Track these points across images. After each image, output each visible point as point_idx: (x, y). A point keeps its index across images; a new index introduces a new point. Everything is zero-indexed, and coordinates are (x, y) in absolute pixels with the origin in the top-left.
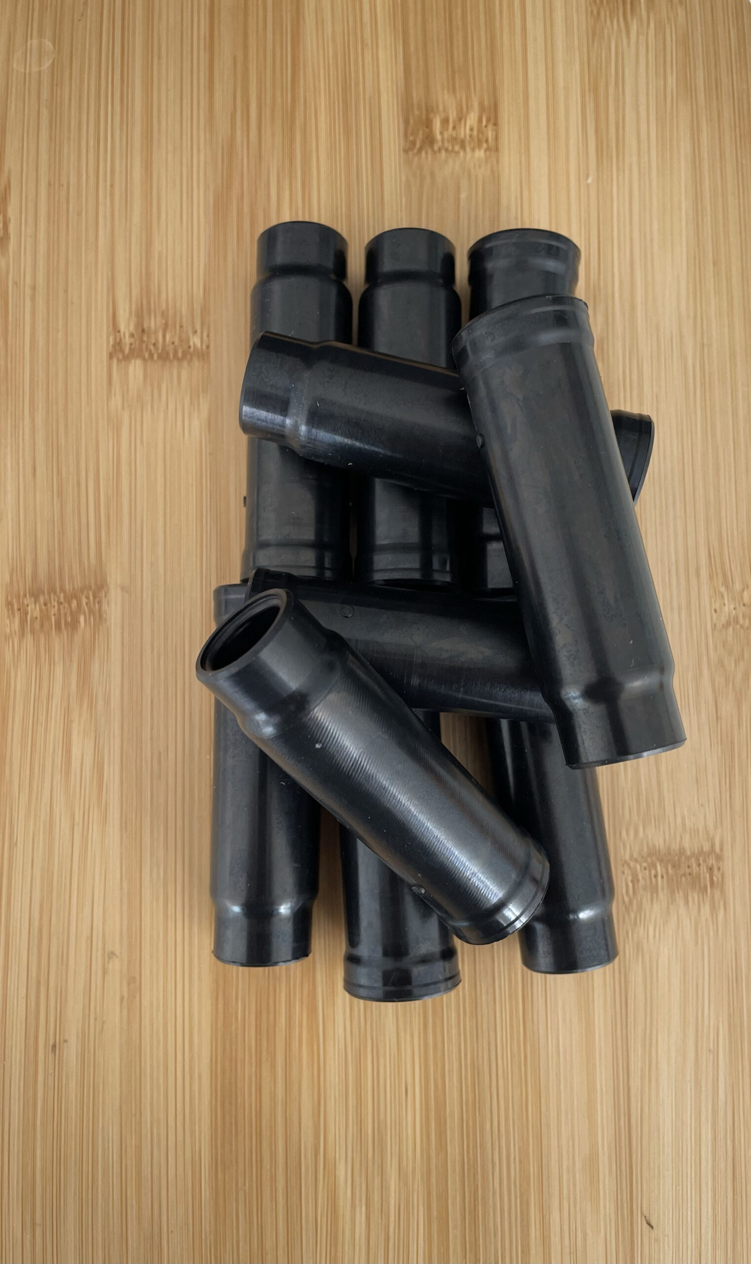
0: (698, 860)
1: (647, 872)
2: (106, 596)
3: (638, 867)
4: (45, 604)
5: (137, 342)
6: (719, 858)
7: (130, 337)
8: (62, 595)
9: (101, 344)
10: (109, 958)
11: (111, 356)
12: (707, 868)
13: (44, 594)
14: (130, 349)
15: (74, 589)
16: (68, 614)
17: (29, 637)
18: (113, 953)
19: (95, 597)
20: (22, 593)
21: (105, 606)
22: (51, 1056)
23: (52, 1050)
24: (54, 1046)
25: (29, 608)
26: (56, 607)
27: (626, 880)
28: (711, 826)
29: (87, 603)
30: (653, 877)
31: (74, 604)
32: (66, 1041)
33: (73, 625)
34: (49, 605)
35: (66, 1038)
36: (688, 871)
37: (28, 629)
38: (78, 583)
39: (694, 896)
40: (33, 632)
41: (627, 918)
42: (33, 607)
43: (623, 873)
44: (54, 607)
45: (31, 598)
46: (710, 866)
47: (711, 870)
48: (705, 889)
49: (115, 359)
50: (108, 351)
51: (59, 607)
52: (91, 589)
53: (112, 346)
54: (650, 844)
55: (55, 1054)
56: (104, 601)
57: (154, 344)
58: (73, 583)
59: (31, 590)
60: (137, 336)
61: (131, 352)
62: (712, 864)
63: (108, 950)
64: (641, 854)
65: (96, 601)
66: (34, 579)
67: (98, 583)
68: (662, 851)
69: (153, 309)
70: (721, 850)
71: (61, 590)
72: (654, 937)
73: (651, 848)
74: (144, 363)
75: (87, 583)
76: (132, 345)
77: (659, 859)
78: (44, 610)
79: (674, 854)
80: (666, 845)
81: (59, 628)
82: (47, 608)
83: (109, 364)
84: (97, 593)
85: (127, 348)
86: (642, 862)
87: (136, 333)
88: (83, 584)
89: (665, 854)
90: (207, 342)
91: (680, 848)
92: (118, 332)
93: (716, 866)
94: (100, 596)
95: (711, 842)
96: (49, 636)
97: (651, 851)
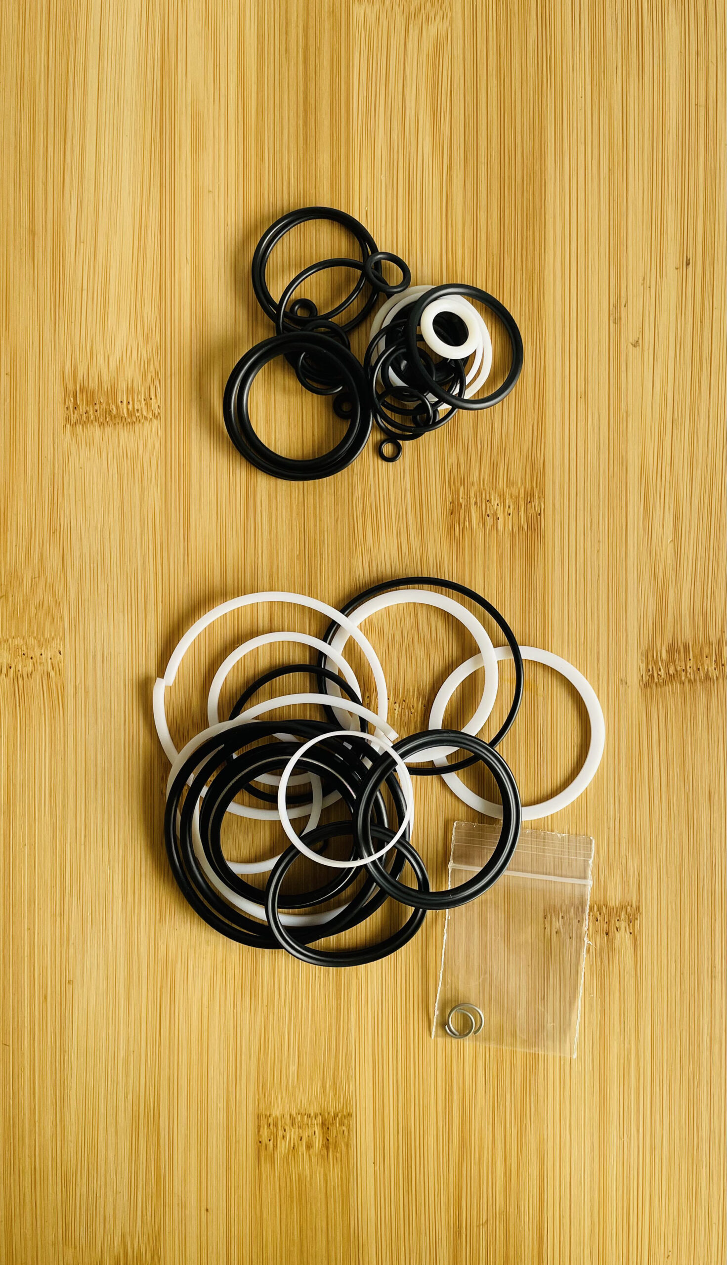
0: (88, 418)
1: (136, 407)
2: (642, 677)
3: (145, 413)
4: (698, 669)
5: (613, 922)
6: (68, 419)
7: (620, 928)
8: (683, 678)
9: (648, 921)
10: (637, 341)
11: (638, 909)
12: (79, 410)
13: (700, 679)
14: (620, 916)
15: (672, 685)
16: (677, 660)
17: (713, 640)
18: (635, 346)
19: (653, 676)
20: (721, 680)
21: (643, 666)
22: (690, 256)
23: (689, 260)
24: (688, 264)
25: (713, 666)
26: (688, 668)
27: (157, 402)
28: (74, 450)
29: (660, 671)
30: (131, 403)
31: (671, 670)
32: (677, 269)
33: (672, 649)
34: (695, 669)
35: (676, 271)
36: (95, 408)
37: (714, 647)
38: (669, 688)
39: (93, 385)
40: (710, 644)
41: (157, 368)
42: (710, 669)
43: (159, 406)
44: (690, 668)
45: (712, 675)
46: (76, 412)
47: (75, 408)
48: (82, 391)
49: (634, 906)
50: (641, 914)
51: (686, 667)
52: (656, 684)
53: (637, 919)
54: (132, 433)
55: (687, 257)
56: (643, 672)
57: (597, 921)
58: (673, 690)
59: (712, 684)
60: (613, 929)
61: (618, 913)
62: (74, 414)
63: (639, 349)
64: (141, 425)
65: (651, 672)
66: (709, 695)
67: (649, 690)
68: (121, 425)
69: (598, 955)
70: (65, 426)
71: (684, 684)
72: (131, 348)
73: (131, 430)
74: (607, 901)
75: (659, 689)
76: (618, 920)
77: (124, 419)
78: (700, 664)
79: (110, 423)
80: (117, 432)
81: (686, 648)
82: (697, 666)
83: (639, 902)
84: (650, 679)
85: (623, 917)
86: (140, 417)
87: (614, 932)
88: (663, 689)
89: (118, 423)
90: (546, 922)
91: (104, 428)
92: (631, 933)
93: (70, 412)
94: (648, 677)
95: (74, 434)
96: (695, 640)
97: (131, 426)
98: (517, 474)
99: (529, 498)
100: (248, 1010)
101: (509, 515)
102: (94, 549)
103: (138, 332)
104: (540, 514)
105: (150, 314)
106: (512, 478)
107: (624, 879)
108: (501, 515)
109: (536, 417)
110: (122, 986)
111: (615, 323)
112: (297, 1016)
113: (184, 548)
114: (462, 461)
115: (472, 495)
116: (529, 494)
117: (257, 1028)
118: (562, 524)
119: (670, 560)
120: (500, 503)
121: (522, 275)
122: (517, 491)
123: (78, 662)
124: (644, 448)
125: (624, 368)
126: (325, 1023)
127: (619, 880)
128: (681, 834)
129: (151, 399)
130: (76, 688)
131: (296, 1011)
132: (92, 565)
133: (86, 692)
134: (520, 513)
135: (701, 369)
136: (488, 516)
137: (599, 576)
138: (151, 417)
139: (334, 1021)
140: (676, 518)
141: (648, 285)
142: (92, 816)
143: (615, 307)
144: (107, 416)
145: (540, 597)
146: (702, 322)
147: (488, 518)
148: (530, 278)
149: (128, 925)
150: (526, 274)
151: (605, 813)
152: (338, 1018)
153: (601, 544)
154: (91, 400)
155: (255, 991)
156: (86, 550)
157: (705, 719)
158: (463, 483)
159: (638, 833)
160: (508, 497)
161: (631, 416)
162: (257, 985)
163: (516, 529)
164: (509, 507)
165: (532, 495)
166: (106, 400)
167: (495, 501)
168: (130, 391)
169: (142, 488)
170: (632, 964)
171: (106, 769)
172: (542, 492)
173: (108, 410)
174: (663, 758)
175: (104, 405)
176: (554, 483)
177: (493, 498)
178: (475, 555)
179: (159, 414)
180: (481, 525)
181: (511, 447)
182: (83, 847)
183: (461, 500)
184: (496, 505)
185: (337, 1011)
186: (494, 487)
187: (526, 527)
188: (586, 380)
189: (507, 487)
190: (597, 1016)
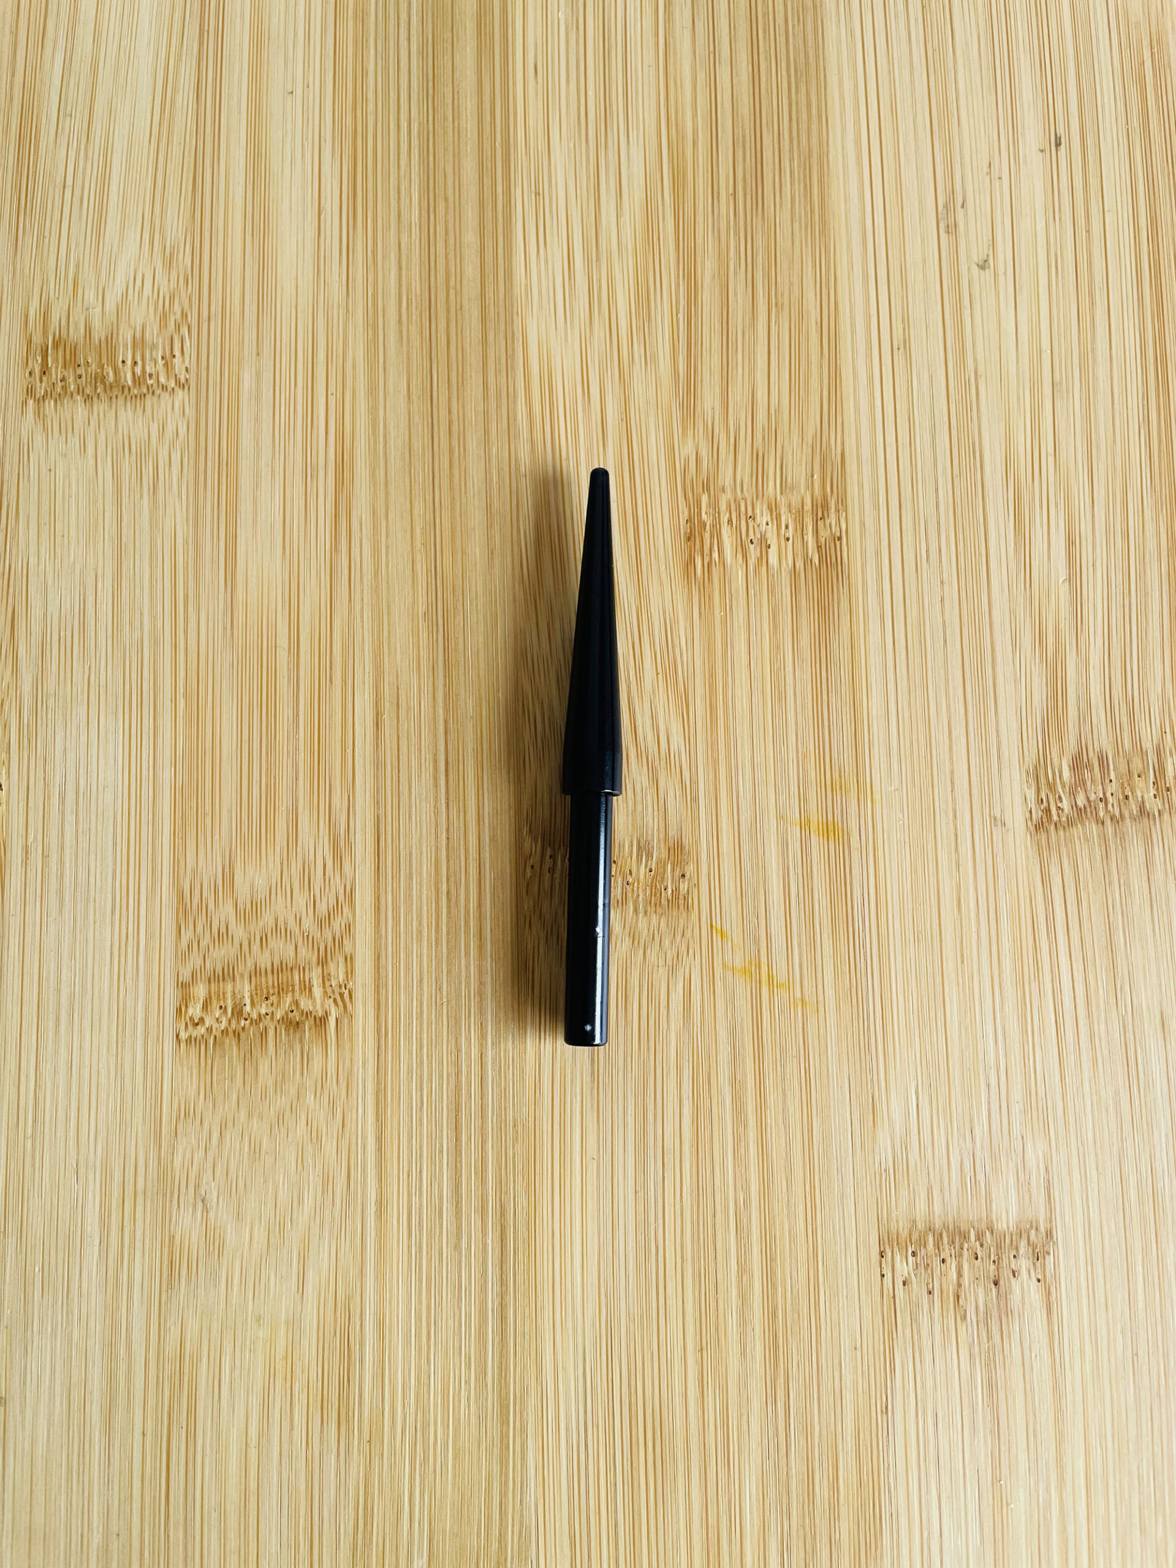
0: (64, 388)
1: (148, 370)
2: (1031, 812)
3: (162, 380)
4: (1127, 797)
5: (1005, 1261)
6: (30, 391)
7: (1019, 1271)
8: (1101, 814)
9: (1067, 1258)
10: (987, 261)
11: (1049, 1234)
12: (51, 375)
13: (1131, 814)
14: (1017, 1249)
15: (1083, 824)
16: (1089, 783)
17: (1147, 745)
18: (983, 268)
19: (1048, 811)
20: (1166, 816)
21: (1031, 795)
22: (1061, 131)
23: (1060, 138)
24: (1059, 145)
25: (1152, 792)
26: (1108, 795)
27: (184, 361)
28: (39, 438)
29: (1060, 797)
30: (140, 363)
31: (1081, 801)
32: (1042, 151)
33: (1078, 764)
34: (1121, 797)
35: (1041, 154)
36: (81, 371)
37: (1152, 758)
38: (1077, 831)
39: (77, 334)
40: (1143, 754)
41: (186, 306)
42: (1146, 796)
43: (187, 368)
44: (1112, 795)
45: (1151, 808)
46: (45, 379)
47: (44, 373)
48: (56, 345)
49: (1042, 1229)
50: (1055, 1243)
51: (1104, 794)
52: (1056, 824)
53: (1049, 1253)
54: (139, 411)
55: (1056, 134)
56: (1032, 804)
57: (977, 1259)
58: (1085, 834)
59: (1152, 822)
60: (1006, 1273)
61: (1014, 1243)
62: (41, 381)
63: (989, 273)
64: (155, 399)
65: (1045, 804)
66: (1148, 841)
67: (1044, 836)
68: (121, 401)
69: (981, 1325)
70: (25, 403)
71: (1103, 823)
72: (143, 275)
73: (138, 406)
74: (992, 1222)
75: (1061, 833)
76: (1015, 1257)
77: (126, 390)
78: (1128, 789)
79: (102, 395)
80: (114, 410)
81: (1102, 759)
82: (1123, 792)
83: (1051, 1222)
84: (1044, 816)
85: (1022, 1251)
86: (155, 385)
87: (1009, 1279)
88: (1067, 833)
89: (117, 396)
90: (884, 1265)
91: (92, 406)
92: (1039, 1281)
93: (35, 380)
94: (1040, 813)
95: (38, 413)
96: (1117, 744)
97: (138, 400)
98: (798, 472)
99: (821, 510)
100: (335, 1450)
101: (788, 539)
102: (68, 606)
103: (155, 249)
104: (840, 539)
105: (175, 225)
106: (789, 480)
107: (1021, 1179)
108: (772, 540)
109: (826, 381)
110: (96, 1408)
111: (948, 233)
112: (425, 1459)
113: (225, 602)
114: (704, 453)
115: (723, 507)
116: (819, 505)
117: (352, 1484)
118: (878, 554)
119: (1065, 612)
120: (772, 519)
121: (791, 159)
122: (800, 500)
123: (31, 804)
124: (1008, 429)
125: (966, 302)
126: (480, 1472)
127: (1012, 1180)
128: (1117, 1093)
129: (174, 356)
130: (26, 850)
131: (425, 1451)
132: (62, 634)
133: (45, 856)
134: (805, 537)
135: (1092, 303)
136: (752, 542)
137: (945, 641)
138: (173, 385)
139: (496, 1468)
140: (1070, 542)
141: (997, 176)
142: (49, 1085)
143: (946, 206)
144: (98, 384)
145: (845, 676)
146: (1088, 231)
147: (752, 547)
148: (805, 163)
149: (110, 1291)
150: (799, 156)
151: (981, 1057)
152: (503, 1462)
153: (946, 587)
154: (72, 360)
155: (347, 1413)
156: (53, 609)
157: (1145, 885)
158: (706, 488)
159: (1041, 1091)
160: (783, 510)
161: (983, 378)
162: (351, 1402)
163: (800, 564)
164: (787, 527)
165: (825, 506)
166: (98, 359)
167: (763, 517)
168: (139, 343)
169: (155, 502)
170: (1045, 1341)
171: (77, 996)
172: (842, 501)
173: (100, 374)
174: (1077, 954)
175: (94, 367)
176: (861, 486)
177: (758, 511)
178: (731, 608)
179: (187, 380)
180: (740, 556)
181: (786, 429)
182: (29, 1142)
183: (704, 516)
184: (764, 523)
185: (501, 1448)
186: (760, 493)
187: (816, 560)
188: (906, 321)
189: (782, 493)
190: (985, 1441)
